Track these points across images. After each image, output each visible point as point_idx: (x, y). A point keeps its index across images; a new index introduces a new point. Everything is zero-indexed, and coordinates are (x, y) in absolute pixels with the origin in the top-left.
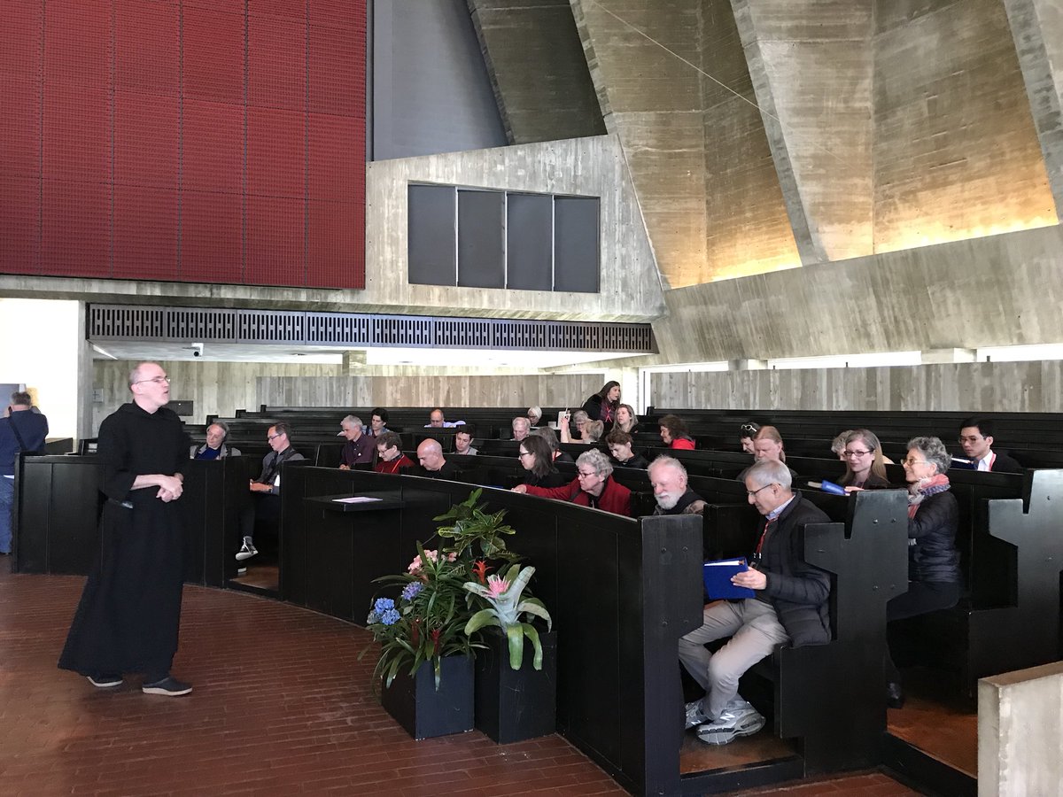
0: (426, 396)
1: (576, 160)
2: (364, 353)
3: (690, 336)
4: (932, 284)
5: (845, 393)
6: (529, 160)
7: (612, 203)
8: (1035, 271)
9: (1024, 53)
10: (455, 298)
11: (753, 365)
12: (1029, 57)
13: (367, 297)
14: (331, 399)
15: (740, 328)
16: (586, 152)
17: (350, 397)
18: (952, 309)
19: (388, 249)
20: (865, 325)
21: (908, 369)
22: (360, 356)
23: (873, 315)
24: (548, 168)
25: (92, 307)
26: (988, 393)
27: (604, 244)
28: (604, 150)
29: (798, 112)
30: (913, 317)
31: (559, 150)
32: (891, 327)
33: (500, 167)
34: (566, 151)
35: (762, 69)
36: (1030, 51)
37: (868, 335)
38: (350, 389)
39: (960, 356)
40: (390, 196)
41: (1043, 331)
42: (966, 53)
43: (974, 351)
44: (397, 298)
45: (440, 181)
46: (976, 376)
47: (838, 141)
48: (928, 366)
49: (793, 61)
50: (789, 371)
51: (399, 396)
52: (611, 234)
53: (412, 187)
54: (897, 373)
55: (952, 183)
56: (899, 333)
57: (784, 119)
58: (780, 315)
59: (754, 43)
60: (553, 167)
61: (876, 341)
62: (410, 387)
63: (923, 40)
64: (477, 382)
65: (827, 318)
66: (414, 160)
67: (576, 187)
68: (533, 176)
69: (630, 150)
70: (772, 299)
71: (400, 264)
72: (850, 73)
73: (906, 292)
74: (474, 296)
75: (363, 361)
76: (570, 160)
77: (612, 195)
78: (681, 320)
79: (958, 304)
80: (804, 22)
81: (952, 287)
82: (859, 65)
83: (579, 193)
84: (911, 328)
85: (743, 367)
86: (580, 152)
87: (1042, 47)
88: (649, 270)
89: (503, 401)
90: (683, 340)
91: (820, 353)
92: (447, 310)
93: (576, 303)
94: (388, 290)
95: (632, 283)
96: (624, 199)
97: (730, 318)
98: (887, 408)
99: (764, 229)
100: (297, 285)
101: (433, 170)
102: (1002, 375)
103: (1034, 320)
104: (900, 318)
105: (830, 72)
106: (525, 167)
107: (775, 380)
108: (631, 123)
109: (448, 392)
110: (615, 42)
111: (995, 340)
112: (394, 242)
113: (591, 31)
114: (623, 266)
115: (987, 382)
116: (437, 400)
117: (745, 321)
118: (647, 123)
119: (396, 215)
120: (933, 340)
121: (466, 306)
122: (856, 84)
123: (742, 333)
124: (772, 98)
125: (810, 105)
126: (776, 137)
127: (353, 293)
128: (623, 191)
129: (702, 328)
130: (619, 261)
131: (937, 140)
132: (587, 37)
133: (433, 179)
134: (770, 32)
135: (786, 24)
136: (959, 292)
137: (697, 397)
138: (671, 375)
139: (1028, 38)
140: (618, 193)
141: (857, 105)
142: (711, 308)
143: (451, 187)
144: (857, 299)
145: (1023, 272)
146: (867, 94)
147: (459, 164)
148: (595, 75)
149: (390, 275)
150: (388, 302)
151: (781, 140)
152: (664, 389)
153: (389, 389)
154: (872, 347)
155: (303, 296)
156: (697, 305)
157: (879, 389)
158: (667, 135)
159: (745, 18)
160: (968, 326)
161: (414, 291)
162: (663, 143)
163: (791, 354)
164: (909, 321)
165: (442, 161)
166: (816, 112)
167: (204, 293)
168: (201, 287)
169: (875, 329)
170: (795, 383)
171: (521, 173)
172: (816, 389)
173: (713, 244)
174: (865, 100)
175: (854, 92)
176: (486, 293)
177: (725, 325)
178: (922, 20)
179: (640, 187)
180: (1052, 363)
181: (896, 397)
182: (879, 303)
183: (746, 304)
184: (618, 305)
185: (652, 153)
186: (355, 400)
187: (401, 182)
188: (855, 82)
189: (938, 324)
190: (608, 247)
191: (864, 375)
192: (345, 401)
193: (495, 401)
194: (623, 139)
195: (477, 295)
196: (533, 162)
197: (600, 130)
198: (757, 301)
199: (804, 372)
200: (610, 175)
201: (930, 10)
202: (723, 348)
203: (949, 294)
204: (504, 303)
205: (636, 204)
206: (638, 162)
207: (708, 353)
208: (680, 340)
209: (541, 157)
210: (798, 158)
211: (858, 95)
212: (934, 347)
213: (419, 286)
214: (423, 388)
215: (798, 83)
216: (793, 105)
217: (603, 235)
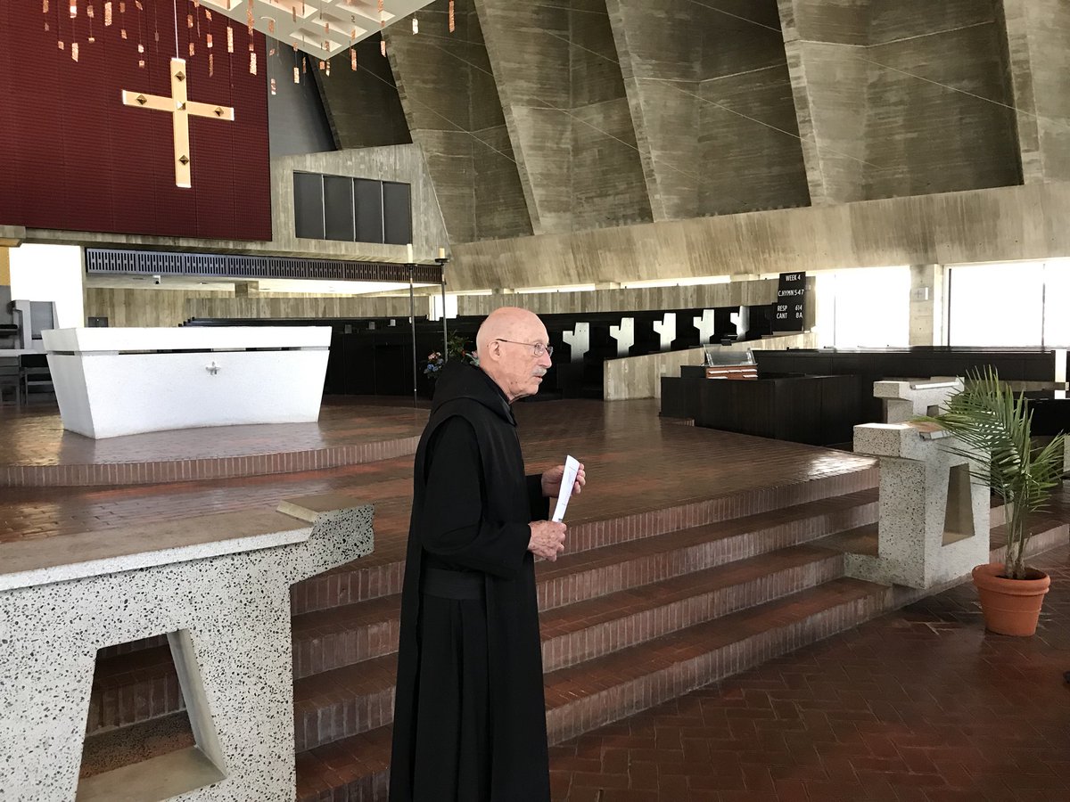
0: (309, 310)
1: (395, 159)
2: (257, 282)
3: (468, 274)
4: (600, 248)
5: (561, 305)
6: (367, 158)
7: (418, 187)
8: (644, 245)
9: (639, 140)
10: (325, 247)
11: (506, 291)
12: (641, 142)
13: (270, 247)
14: (241, 313)
15: (499, 270)
16: (401, 154)
17: (255, 312)
18: (609, 262)
19: (282, 215)
20: (567, 269)
21: (589, 292)
22: (255, 285)
23: (572, 265)
24: (379, 164)
25: (88, 250)
26: (622, 302)
27: (414, 214)
28: (412, 154)
29: (532, 148)
30: (591, 265)
31: (385, 153)
32: (581, 271)
33: (349, 163)
34: (389, 153)
35: (513, 122)
36: (642, 139)
37: (569, 275)
38: (254, 307)
39: (612, 286)
40: (282, 181)
41: (648, 274)
42: (615, 127)
43: (620, 284)
44: (289, 247)
45: (313, 171)
46: (617, 294)
47: (554, 166)
48: (597, 291)
49: (530, 118)
50: (533, 294)
51: (289, 310)
52: (418, 208)
53: (297, 174)
54: (584, 294)
55: (609, 195)
56: (585, 274)
57: (525, 151)
58: (522, 263)
59: (508, 106)
60: (382, 164)
61: (573, 278)
62: (297, 304)
63: (596, 116)
64: (345, 301)
65: (548, 266)
66: (297, 158)
67: (396, 177)
68: (370, 169)
69: (428, 154)
70: (518, 253)
71: (290, 225)
72: (560, 128)
73: (588, 252)
74: (336, 246)
75: (257, 288)
76: (392, 160)
77: (418, 183)
78: (462, 264)
79: (612, 259)
80: (535, 97)
81: (610, 251)
82: (564, 124)
83: (398, 181)
84: (590, 271)
85: (501, 292)
86: (397, 155)
87: (647, 138)
88: (441, 232)
89: (363, 313)
90: (463, 277)
91: (545, 285)
92: (319, 254)
93: (398, 252)
94: (283, 242)
95: (431, 239)
96: (425, 185)
97: (492, 263)
98: (580, 312)
99: (512, 210)
100: (227, 237)
101: (308, 163)
102: (628, 294)
103: (644, 268)
104: (585, 266)
105: (549, 126)
106: (364, 163)
107: (525, 299)
108: (428, 137)
109: (325, 308)
110: (417, 83)
111: (629, 279)
112: (286, 210)
113: (402, 75)
114: (426, 229)
115: (622, 298)
116: (317, 313)
117: (502, 266)
118: (438, 137)
119: (286, 192)
120: (601, 278)
121: (331, 253)
122: (562, 134)
123: (500, 274)
124: (519, 139)
125: (538, 144)
126: (521, 161)
127: (261, 244)
128: (424, 180)
129: (475, 269)
130: (423, 224)
131: (603, 171)
132: (399, 79)
133: (308, 170)
134: (518, 101)
135: (526, 98)
136: (613, 254)
137: (484, 309)
138: (469, 297)
139: (641, 133)
140: (421, 181)
141: (563, 146)
142: (481, 257)
143: (320, 175)
144: (564, 255)
145: (639, 245)
146: (568, 141)
147: (324, 160)
148: (404, 103)
149: (285, 232)
150: (284, 250)
151: (523, 163)
152: (466, 304)
153: (283, 306)
154: (571, 282)
155: (231, 246)
156: (472, 254)
157: (576, 302)
158: (450, 145)
159: (503, 92)
160: (617, 272)
161: (299, 242)
162: (447, 150)
163: (528, 286)
164: (589, 268)
165: (313, 158)
166: (541, 148)
167: (170, 243)
168: (167, 239)
169: (573, 272)
170: (536, 300)
171: (362, 167)
172: (546, 303)
173: (480, 217)
174: (567, 144)
175: (561, 139)
176: (343, 244)
177: (490, 268)
178: (594, 105)
179: (434, 178)
180: (646, 289)
181: (584, 306)
182: (575, 257)
183: (502, 256)
184: (424, 253)
185: (441, 157)
186: (258, 313)
187: (289, 172)
188: (562, 133)
189: (602, 269)
190: (417, 216)
191: (569, 296)
192: (252, 314)
193: (358, 313)
194: (423, 147)
195: (338, 246)
196: (370, 160)
197: (410, 141)
198: (509, 254)
199: (540, 294)
200: (416, 170)
201: (599, 101)
202: (488, 280)
203: (607, 253)
204: (355, 252)
205: (432, 189)
206: (433, 162)
207: (478, 284)
208: (461, 277)
209: (373, 157)
210: (532, 174)
211: (563, 141)
212: (601, 282)
213: (302, 239)
214: (307, 305)
215: (532, 131)
216: (529, 144)
217: (413, 208)
